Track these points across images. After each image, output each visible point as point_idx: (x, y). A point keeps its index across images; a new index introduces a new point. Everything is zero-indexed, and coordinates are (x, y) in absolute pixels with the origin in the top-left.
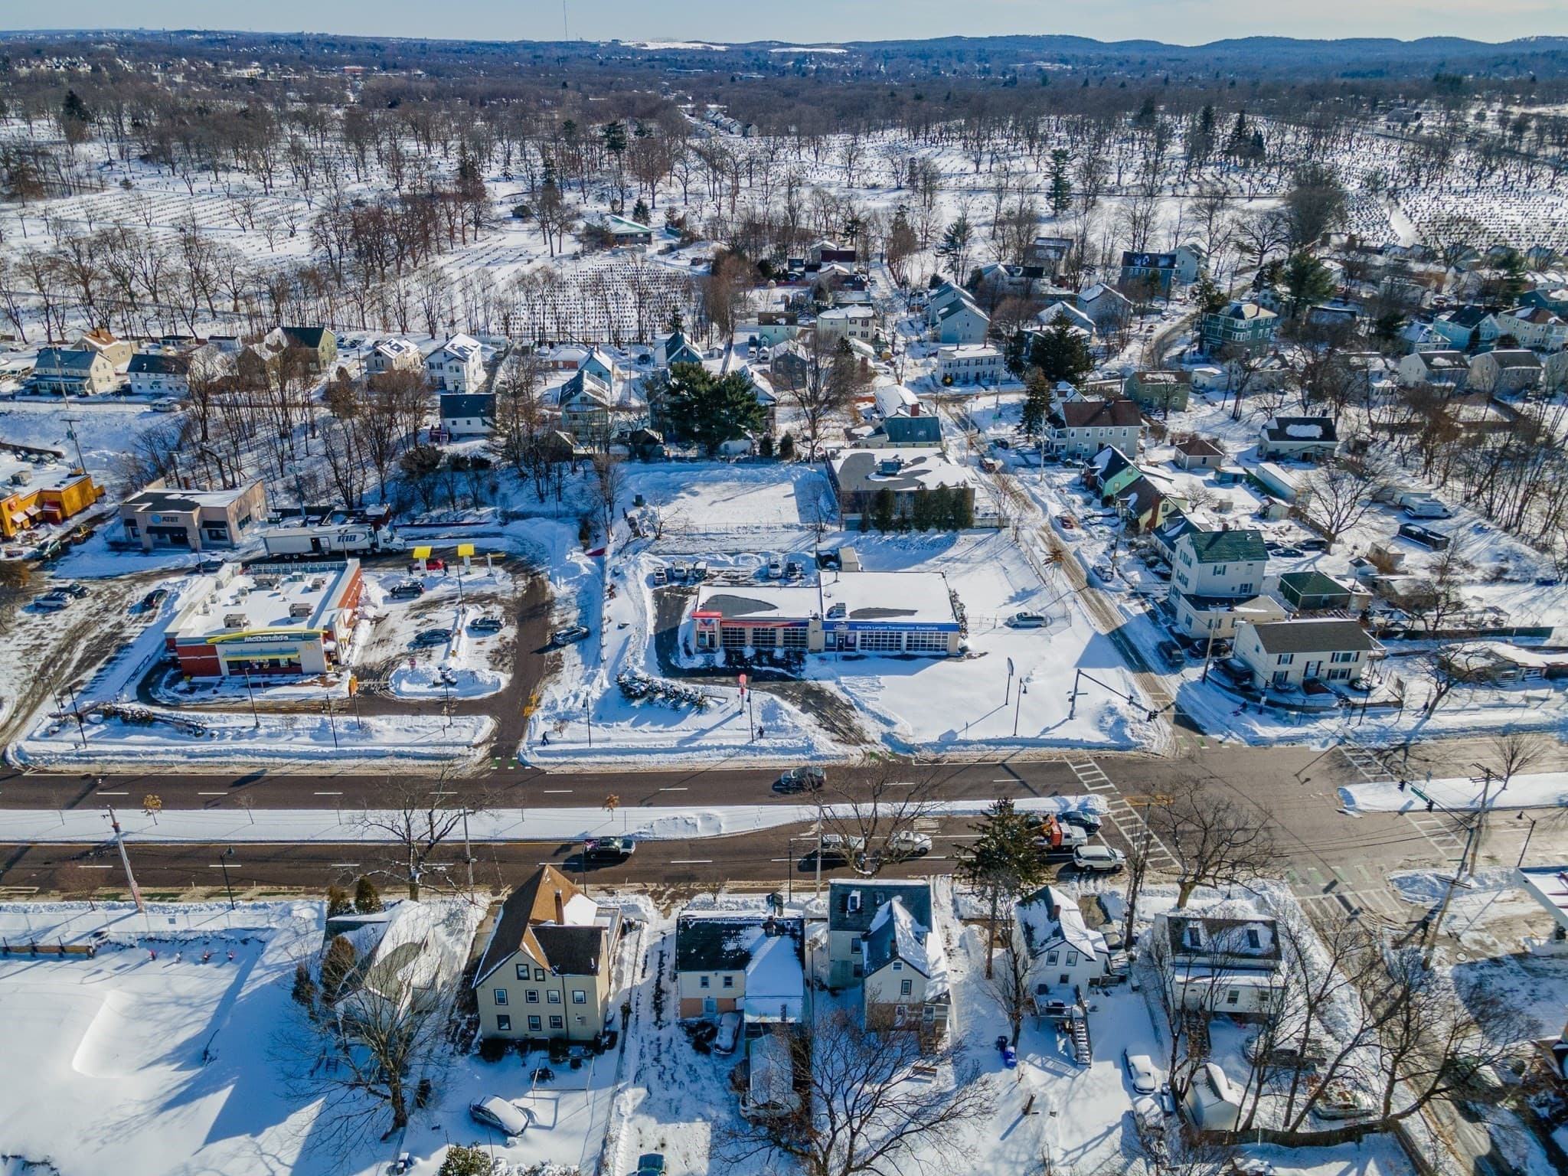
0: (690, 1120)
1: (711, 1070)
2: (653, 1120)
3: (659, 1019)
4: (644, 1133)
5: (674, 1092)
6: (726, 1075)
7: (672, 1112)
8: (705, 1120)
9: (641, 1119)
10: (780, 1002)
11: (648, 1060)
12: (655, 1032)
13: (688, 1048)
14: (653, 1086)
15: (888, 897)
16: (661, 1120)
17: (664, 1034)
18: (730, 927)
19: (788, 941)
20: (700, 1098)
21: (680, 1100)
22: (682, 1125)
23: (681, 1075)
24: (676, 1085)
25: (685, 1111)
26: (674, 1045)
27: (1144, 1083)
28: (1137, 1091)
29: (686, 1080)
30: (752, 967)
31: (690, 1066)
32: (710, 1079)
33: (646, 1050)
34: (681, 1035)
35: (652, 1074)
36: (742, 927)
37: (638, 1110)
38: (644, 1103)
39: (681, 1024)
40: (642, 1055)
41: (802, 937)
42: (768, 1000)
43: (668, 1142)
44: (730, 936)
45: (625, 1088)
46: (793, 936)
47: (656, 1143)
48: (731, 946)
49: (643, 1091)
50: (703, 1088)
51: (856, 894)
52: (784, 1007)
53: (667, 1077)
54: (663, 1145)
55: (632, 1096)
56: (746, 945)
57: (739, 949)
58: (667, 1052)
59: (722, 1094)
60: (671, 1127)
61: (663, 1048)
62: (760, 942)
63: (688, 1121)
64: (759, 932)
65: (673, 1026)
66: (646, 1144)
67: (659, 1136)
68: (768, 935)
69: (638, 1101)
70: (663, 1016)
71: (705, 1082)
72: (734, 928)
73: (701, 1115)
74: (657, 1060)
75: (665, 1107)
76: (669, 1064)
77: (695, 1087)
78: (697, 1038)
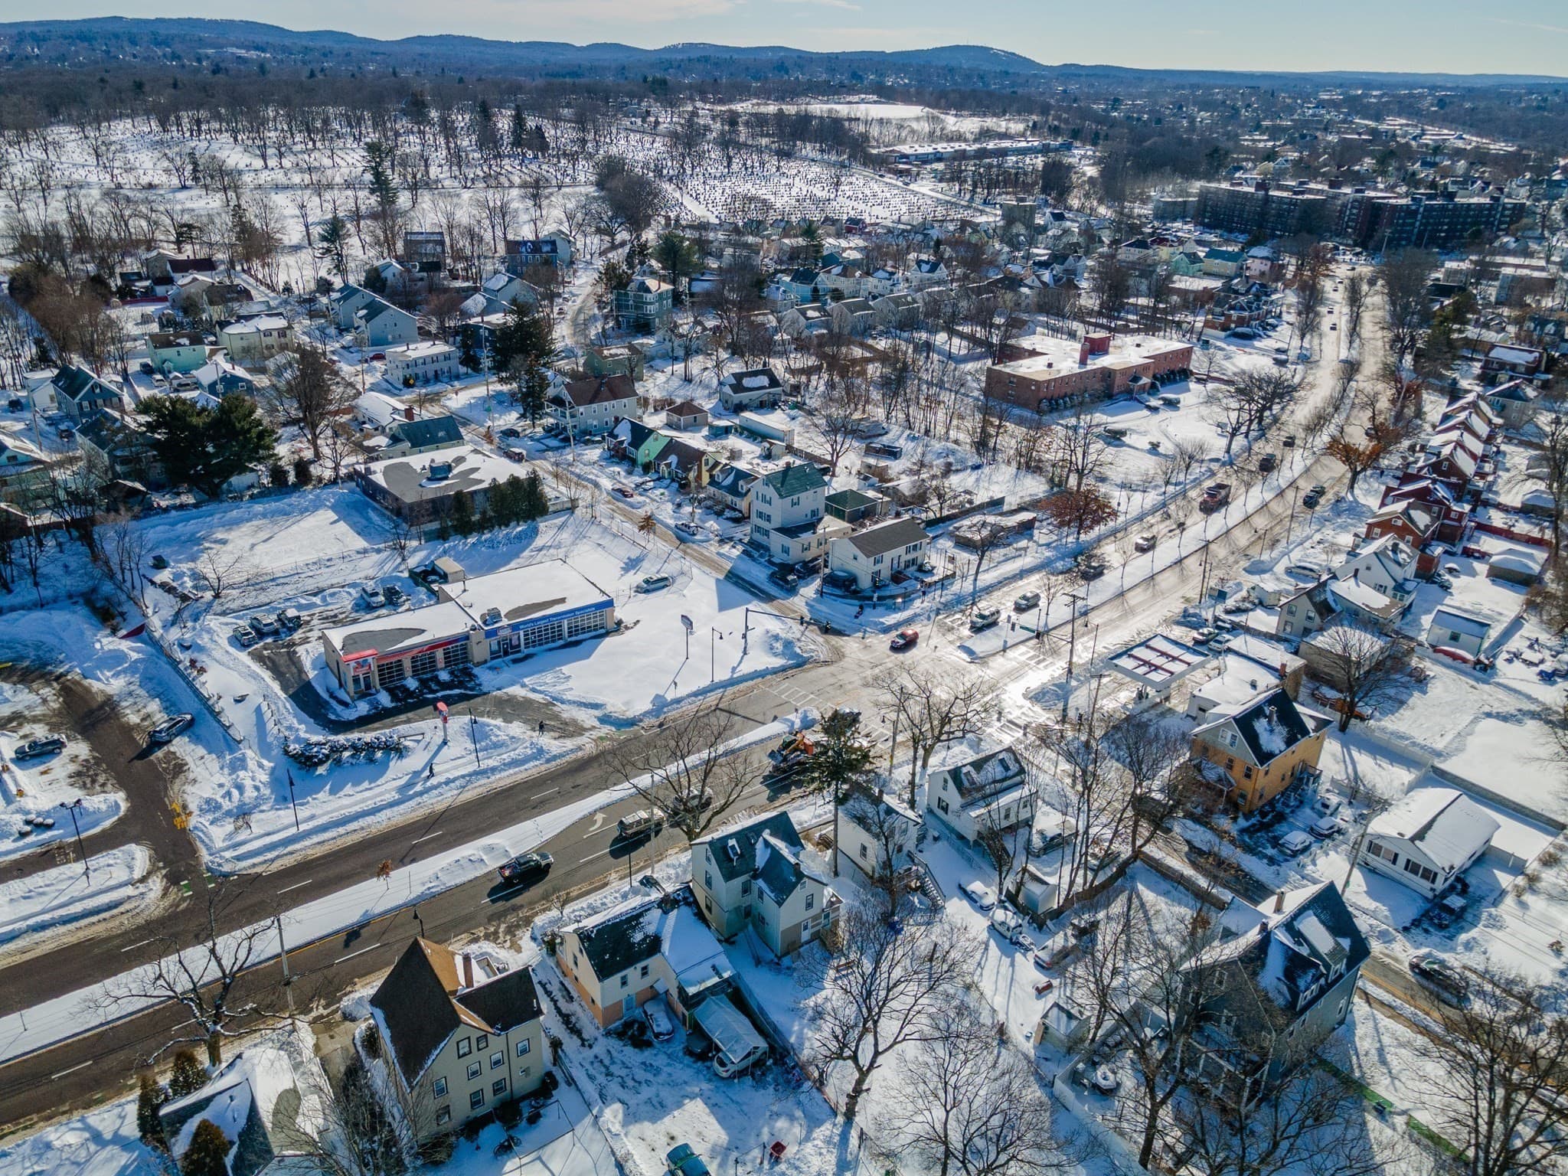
0: (679, 1105)
1: (665, 1057)
2: (647, 1124)
3: (583, 1040)
4: (648, 1138)
5: (647, 1092)
6: (680, 1054)
7: (658, 1109)
8: (692, 1097)
9: (635, 1129)
10: (707, 965)
11: (601, 1079)
12: (588, 1054)
13: (629, 1050)
14: (624, 1097)
15: (759, 835)
16: (654, 1119)
17: (599, 1049)
18: (629, 920)
19: (685, 910)
20: (673, 1084)
21: (657, 1095)
22: (675, 1113)
23: (641, 1074)
24: (644, 1085)
25: (668, 1102)
26: (614, 1054)
27: (987, 902)
28: (984, 909)
29: (649, 1076)
30: (666, 947)
31: (644, 1063)
32: (669, 1065)
33: (592, 1071)
34: (614, 1044)
35: (614, 1087)
36: (640, 915)
37: (625, 1124)
38: (626, 1115)
39: (608, 1034)
40: (591, 1078)
41: (696, 902)
42: (698, 968)
43: (676, 1133)
44: (634, 928)
45: (601, 1111)
46: (688, 904)
47: (666, 1140)
48: (638, 937)
49: (618, 1106)
50: (670, 1075)
51: (732, 842)
52: (714, 968)
53: (630, 1083)
54: (672, 1138)
55: (612, 1115)
56: (651, 930)
57: (647, 936)
58: (613, 1063)
59: (690, 1072)
60: (667, 1120)
61: (607, 1062)
62: (662, 923)
63: (678, 1107)
64: (657, 913)
65: (602, 1041)
66: (658, 1146)
67: (662, 1133)
68: (666, 913)
69: (620, 1116)
70: (585, 1036)
71: (667, 1069)
72: (634, 919)
73: (685, 1096)
74: (609, 1074)
75: (649, 1108)
76: (623, 1072)
77: (662, 1078)
78: (632, 1038)
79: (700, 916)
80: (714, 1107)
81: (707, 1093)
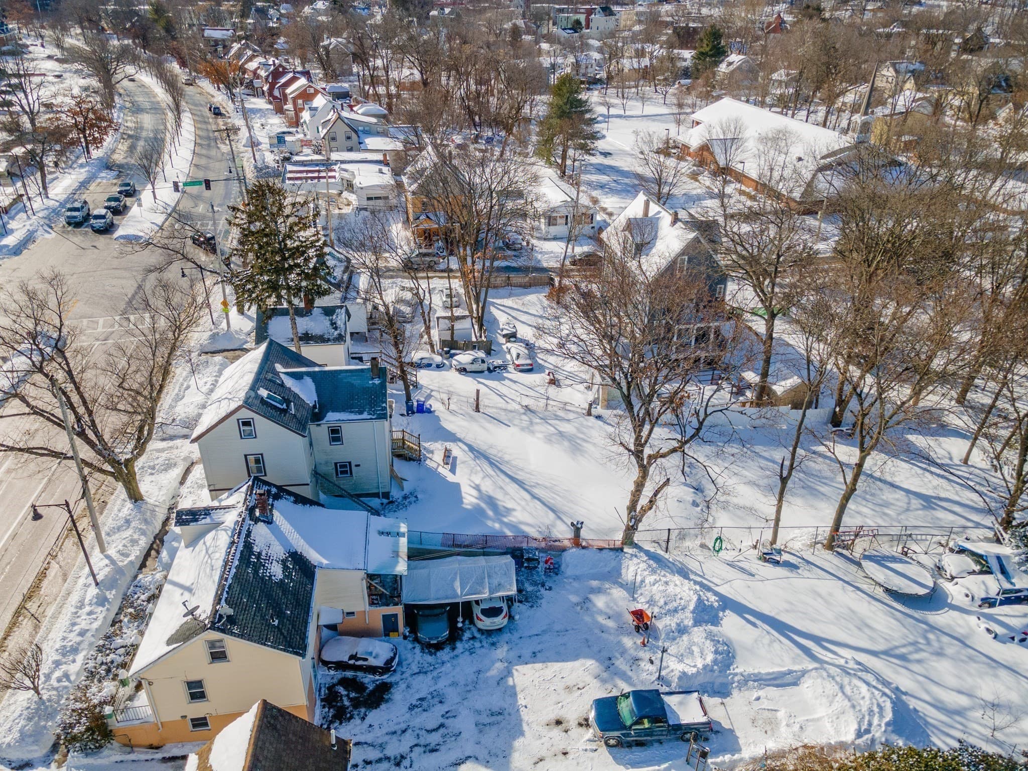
0: (512, 693)
1: (421, 677)
2: (518, 743)
4: (543, 753)
5: (464, 723)
6: (429, 659)
7: (501, 720)
8: (509, 673)
9: (518, 762)
10: (375, 536)
13: (374, 716)
14: (453, 756)
15: (274, 373)
16: (517, 731)
18: (244, 561)
19: (283, 505)
20: (473, 685)
21: (479, 712)
22: (521, 701)
23: (431, 719)
24: (447, 722)
25: (495, 701)
26: (368, 738)
29: (440, 709)
30: (313, 556)
31: (412, 708)
32: (436, 679)
35: (429, 763)
38: (486, 764)
41: (281, 489)
42: (370, 547)
43: (553, 717)
44: (257, 567)
47: (556, 732)
48: (276, 571)
50: (454, 684)
51: (263, 392)
52: (385, 535)
53: (434, 738)
54: (558, 723)
56: (278, 551)
57: (284, 562)
58: (382, 746)
59: (466, 660)
60: (526, 716)
63: (514, 695)
66: (562, 746)
67: (544, 731)
68: (269, 522)
71: (441, 684)
72: (247, 556)
73: (501, 680)
75: (492, 732)
76: (409, 740)
77: (452, 696)
78: (356, 704)
79: (300, 500)
80: (535, 657)
81: (512, 654)
